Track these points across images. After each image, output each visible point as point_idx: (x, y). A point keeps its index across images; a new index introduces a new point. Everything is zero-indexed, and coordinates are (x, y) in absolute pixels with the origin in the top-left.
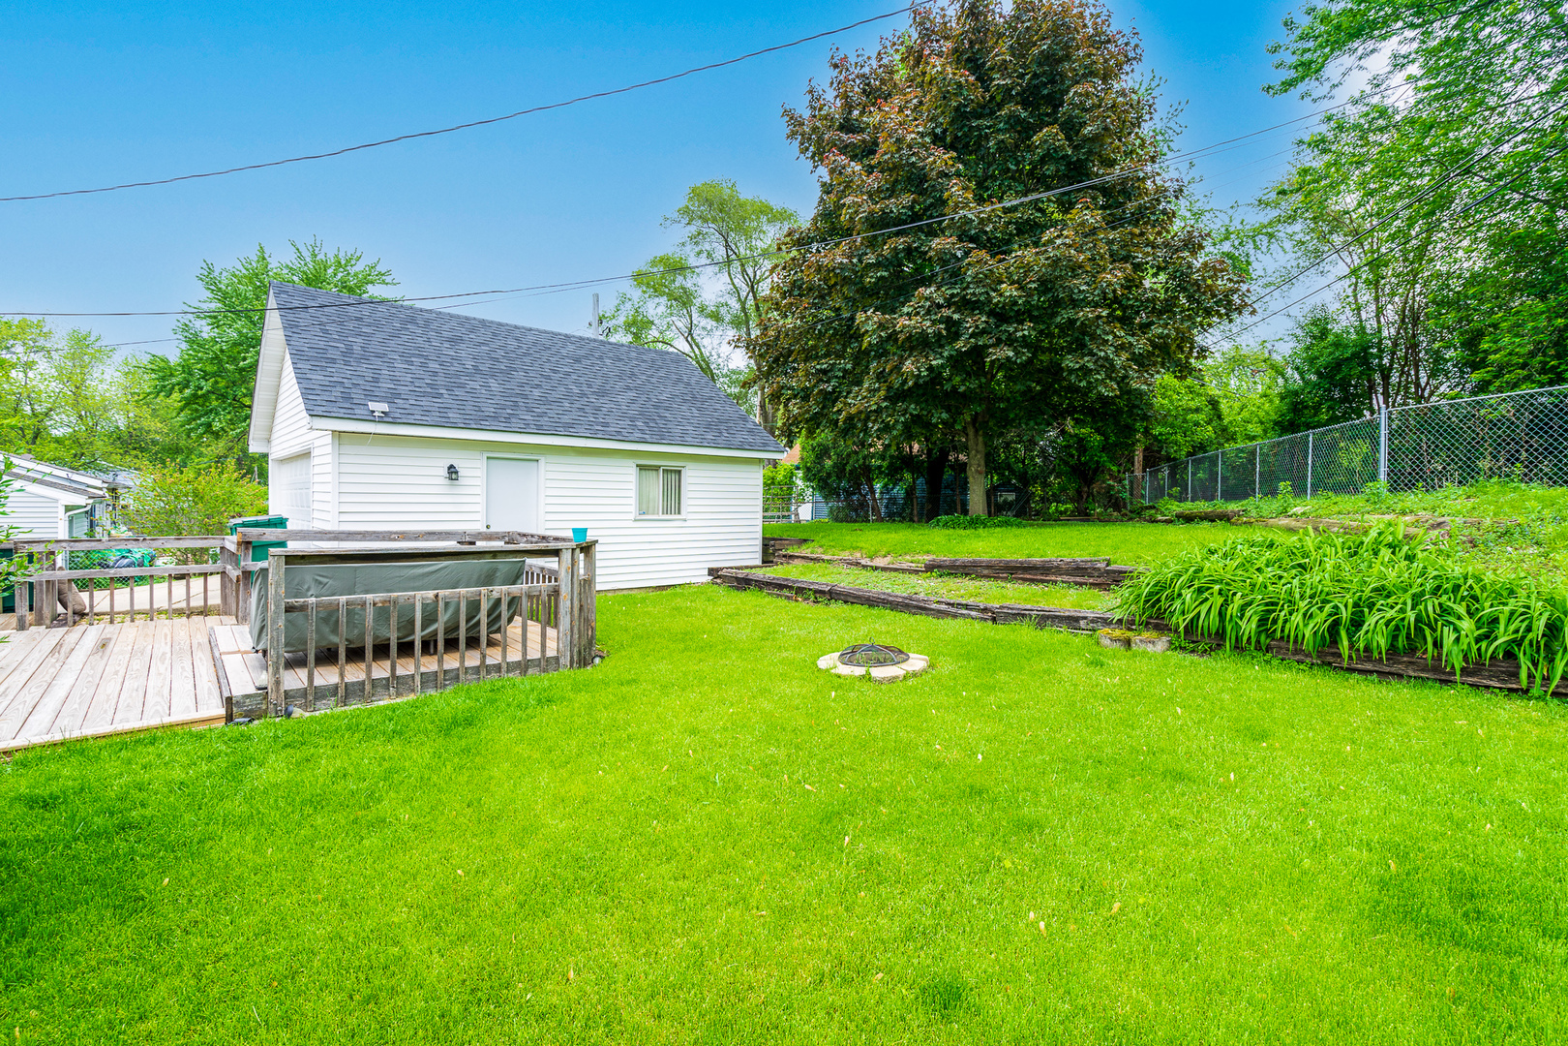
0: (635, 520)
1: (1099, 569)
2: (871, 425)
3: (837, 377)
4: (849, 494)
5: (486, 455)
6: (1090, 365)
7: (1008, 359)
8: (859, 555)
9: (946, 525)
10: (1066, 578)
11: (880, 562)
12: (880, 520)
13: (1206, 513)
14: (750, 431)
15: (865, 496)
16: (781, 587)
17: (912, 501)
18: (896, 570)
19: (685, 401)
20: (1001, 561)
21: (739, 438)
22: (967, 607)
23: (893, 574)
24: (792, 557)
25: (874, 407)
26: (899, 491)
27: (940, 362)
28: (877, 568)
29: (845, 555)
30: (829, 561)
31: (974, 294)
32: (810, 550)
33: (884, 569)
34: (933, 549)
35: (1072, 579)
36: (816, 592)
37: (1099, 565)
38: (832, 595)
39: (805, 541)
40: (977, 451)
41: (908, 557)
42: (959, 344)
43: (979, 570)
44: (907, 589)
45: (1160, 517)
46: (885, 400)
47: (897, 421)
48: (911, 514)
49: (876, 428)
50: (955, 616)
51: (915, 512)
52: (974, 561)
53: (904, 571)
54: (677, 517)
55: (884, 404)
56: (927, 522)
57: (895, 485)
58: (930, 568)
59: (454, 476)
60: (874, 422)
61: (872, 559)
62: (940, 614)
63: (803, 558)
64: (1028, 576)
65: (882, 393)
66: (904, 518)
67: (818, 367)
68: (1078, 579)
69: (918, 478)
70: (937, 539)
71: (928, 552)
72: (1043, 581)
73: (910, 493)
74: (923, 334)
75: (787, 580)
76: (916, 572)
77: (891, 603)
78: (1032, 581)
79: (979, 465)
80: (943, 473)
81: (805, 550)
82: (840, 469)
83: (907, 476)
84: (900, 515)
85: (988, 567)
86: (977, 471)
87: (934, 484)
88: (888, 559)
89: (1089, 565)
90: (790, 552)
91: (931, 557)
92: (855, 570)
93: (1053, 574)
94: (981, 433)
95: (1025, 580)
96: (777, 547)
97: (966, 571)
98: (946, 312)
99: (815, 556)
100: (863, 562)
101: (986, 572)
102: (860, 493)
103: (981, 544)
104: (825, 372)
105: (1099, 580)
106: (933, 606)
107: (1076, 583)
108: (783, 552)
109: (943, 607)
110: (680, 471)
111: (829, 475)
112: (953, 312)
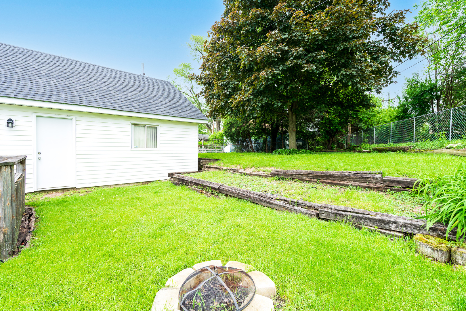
0: (131, 150)
1: (377, 179)
2: (246, 108)
3: (231, 88)
4: (242, 142)
5: (35, 115)
6: (354, 73)
7: (312, 70)
8: (239, 167)
9: (279, 153)
10: (354, 183)
11: (248, 171)
12: (254, 151)
13: (389, 148)
14: (193, 111)
15: (248, 143)
16: (197, 184)
17: (265, 145)
18: (256, 175)
19: (164, 98)
20: (313, 172)
21: (187, 113)
22: (298, 204)
23: (255, 177)
24: (209, 167)
25: (247, 99)
26: (261, 141)
27: (278, 72)
28: (246, 174)
29: (233, 167)
30: (226, 170)
31: (295, 36)
32: (217, 165)
33: (250, 175)
34: (275, 164)
35: (358, 184)
36: (213, 188)
37: (376, 176)
38: (219, 191)
39: (217, 160)
40: (293, 122)
41: (262, 169)
42: (288, 63)
43: (300, 177)
44: (261, 188)
45: (363, 150)
46: (252, 95)
47: (258, 106)
48: (265, 149)
49: (248, 109)
50: (291, 211)
51: (267, 148)
52: (297, 172)
53: (260, 176)
54: (155, 149)
55: (252, 97)
56: (271, 152)
57: (259, 139)
58: (273, 175)
59: (10, 125)
60: (248, 105)
61: (245, 169)
62: (280, 208)
63: (214, 168)
64: (329, 181)
65: (250, 91)
66: (263, 151)
67: (222, 83)
68: (362, 184)
69: (268, 136)
70: (276, 159)
71: (272, 166)
72: (339, 184)
73: (265, 142)
74: (270, 56)
75: (200, 180)
76: (266, 177)
77: (251, 198)
78: (332, 184)
79: (293, 128)
80: (277, 135)
81: (216, 165)
82: (238, 132)
83: (264, 136)
84: (261, 150)
85: (306, 175)
86: (292, 130)
87: (274, 138)
88: (253, 169)
89: (369, 176)
90: (209, 165)
91: (274, 169)
92: (236, 175)
93: (345, 180)
94: (294, 114)
95: (327, 183)
96: (203, 163)
97: (293, 177)
98: (281, 46)
99: (219, 167)
100: (240, 171)
101: (304, 178)
102: (246, 142)
103: (299, 162)
104: (226, 85)
105: (378, 185)
106: (276, 202)
107: (361, 187)
108: (206, 165)
109: (282, 203)
110: (156, 128)
111: (234, 134)
112: (285, 46)
